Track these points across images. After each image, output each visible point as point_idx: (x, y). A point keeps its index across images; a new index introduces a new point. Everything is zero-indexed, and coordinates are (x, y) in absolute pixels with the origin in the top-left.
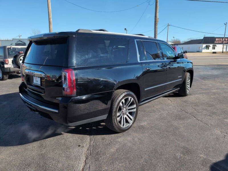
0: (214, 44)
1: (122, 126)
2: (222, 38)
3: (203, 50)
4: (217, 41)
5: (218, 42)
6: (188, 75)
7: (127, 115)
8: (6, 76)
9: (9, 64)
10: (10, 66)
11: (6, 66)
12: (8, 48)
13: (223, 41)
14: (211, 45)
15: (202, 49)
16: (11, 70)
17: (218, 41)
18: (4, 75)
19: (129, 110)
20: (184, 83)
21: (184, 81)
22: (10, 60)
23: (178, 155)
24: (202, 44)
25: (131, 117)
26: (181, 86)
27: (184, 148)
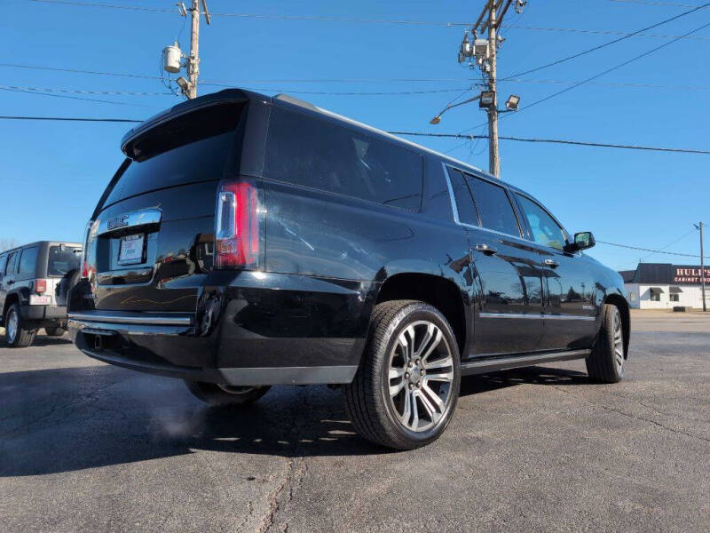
0: (672, 286)
1: (405, 422)
2: (697, 268)
3: (641, 302)
4: (681, 277)
5: (683, 279)
6: (613, 310)
7: (423, 390)
8: (28, 333)
9: (46, 293)
10: (48, 302)
11: (34, 300)
12: (53, 247)
13: (699, 277)
14: (666, 289)
15: (640, 298)
16: (49, 314)
17: (685, 276)
18: (22, 330)
19: (429, 372)
20: (604, 334)
21: (602, 327)
22: (51, 283)
23: (626, 505)
24: (637, 285)
25: (438, 400)
26: (594, 343)
27: (642, 489)
